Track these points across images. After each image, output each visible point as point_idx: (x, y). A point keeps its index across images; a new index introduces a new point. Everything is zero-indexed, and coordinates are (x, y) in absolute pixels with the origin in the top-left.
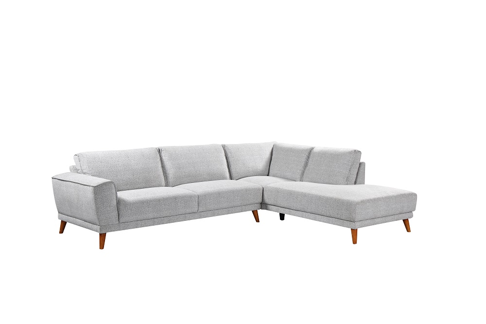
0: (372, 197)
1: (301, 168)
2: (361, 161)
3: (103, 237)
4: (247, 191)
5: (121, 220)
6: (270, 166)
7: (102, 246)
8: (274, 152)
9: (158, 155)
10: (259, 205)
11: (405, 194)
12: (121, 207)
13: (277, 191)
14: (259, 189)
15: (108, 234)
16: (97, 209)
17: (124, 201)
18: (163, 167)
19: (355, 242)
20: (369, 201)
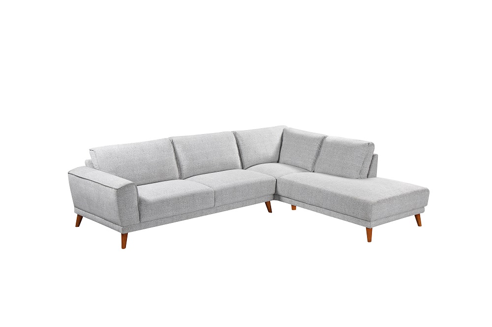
0: (388, 196)
1: (313, 157)
2: (375, 153)
3: (124, 237)
4: (261, 184)
5: (143, 220)
6: (280, 152)
7: (124, 246)
8: (284, 138)
9: (172, 146)
10: (272, 197)
11: (418, 191)
12: (143, 207)
13: (291, 184)
14: (272, 181)
15: (129, 234)
16: (120, 211)
17: (145, 201)
18: (177, 158)
19: (369, 240)
20: (385, 201)
